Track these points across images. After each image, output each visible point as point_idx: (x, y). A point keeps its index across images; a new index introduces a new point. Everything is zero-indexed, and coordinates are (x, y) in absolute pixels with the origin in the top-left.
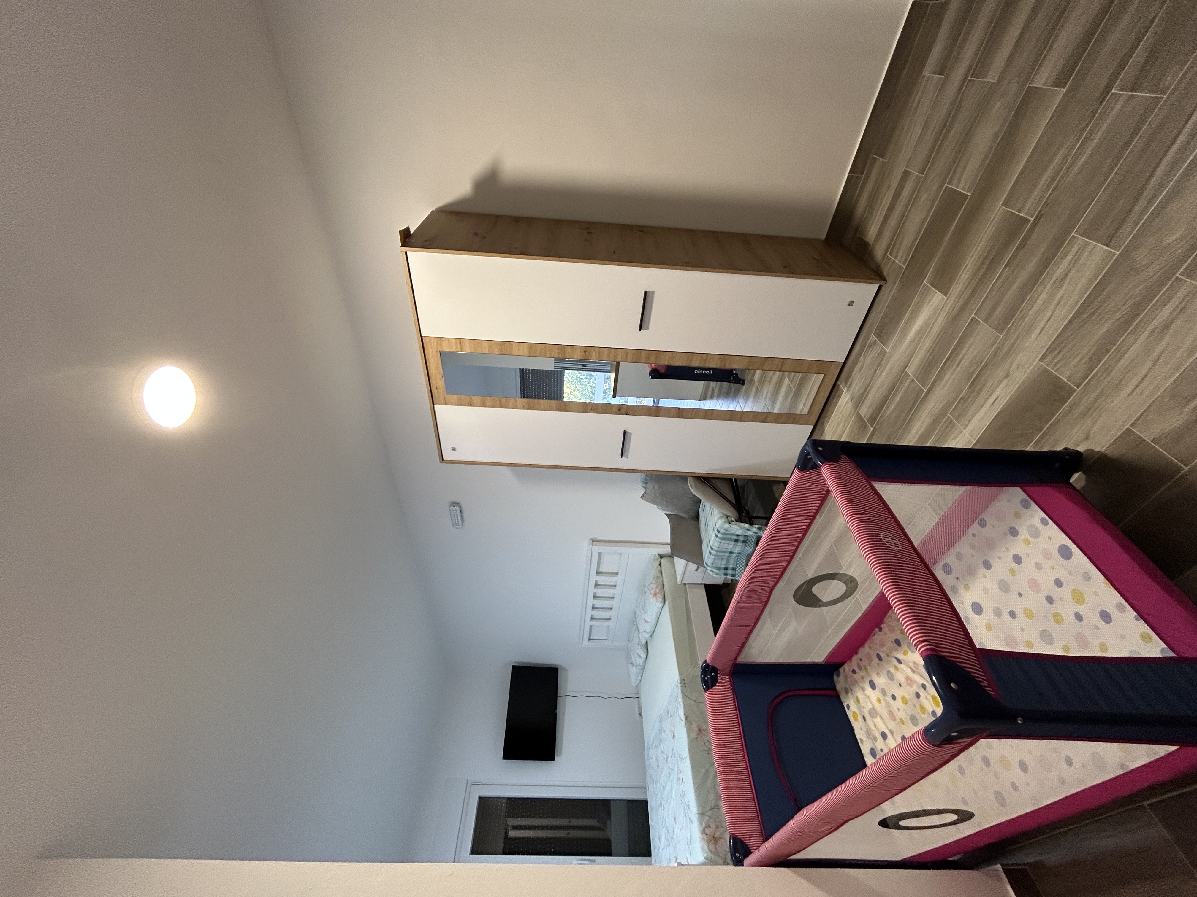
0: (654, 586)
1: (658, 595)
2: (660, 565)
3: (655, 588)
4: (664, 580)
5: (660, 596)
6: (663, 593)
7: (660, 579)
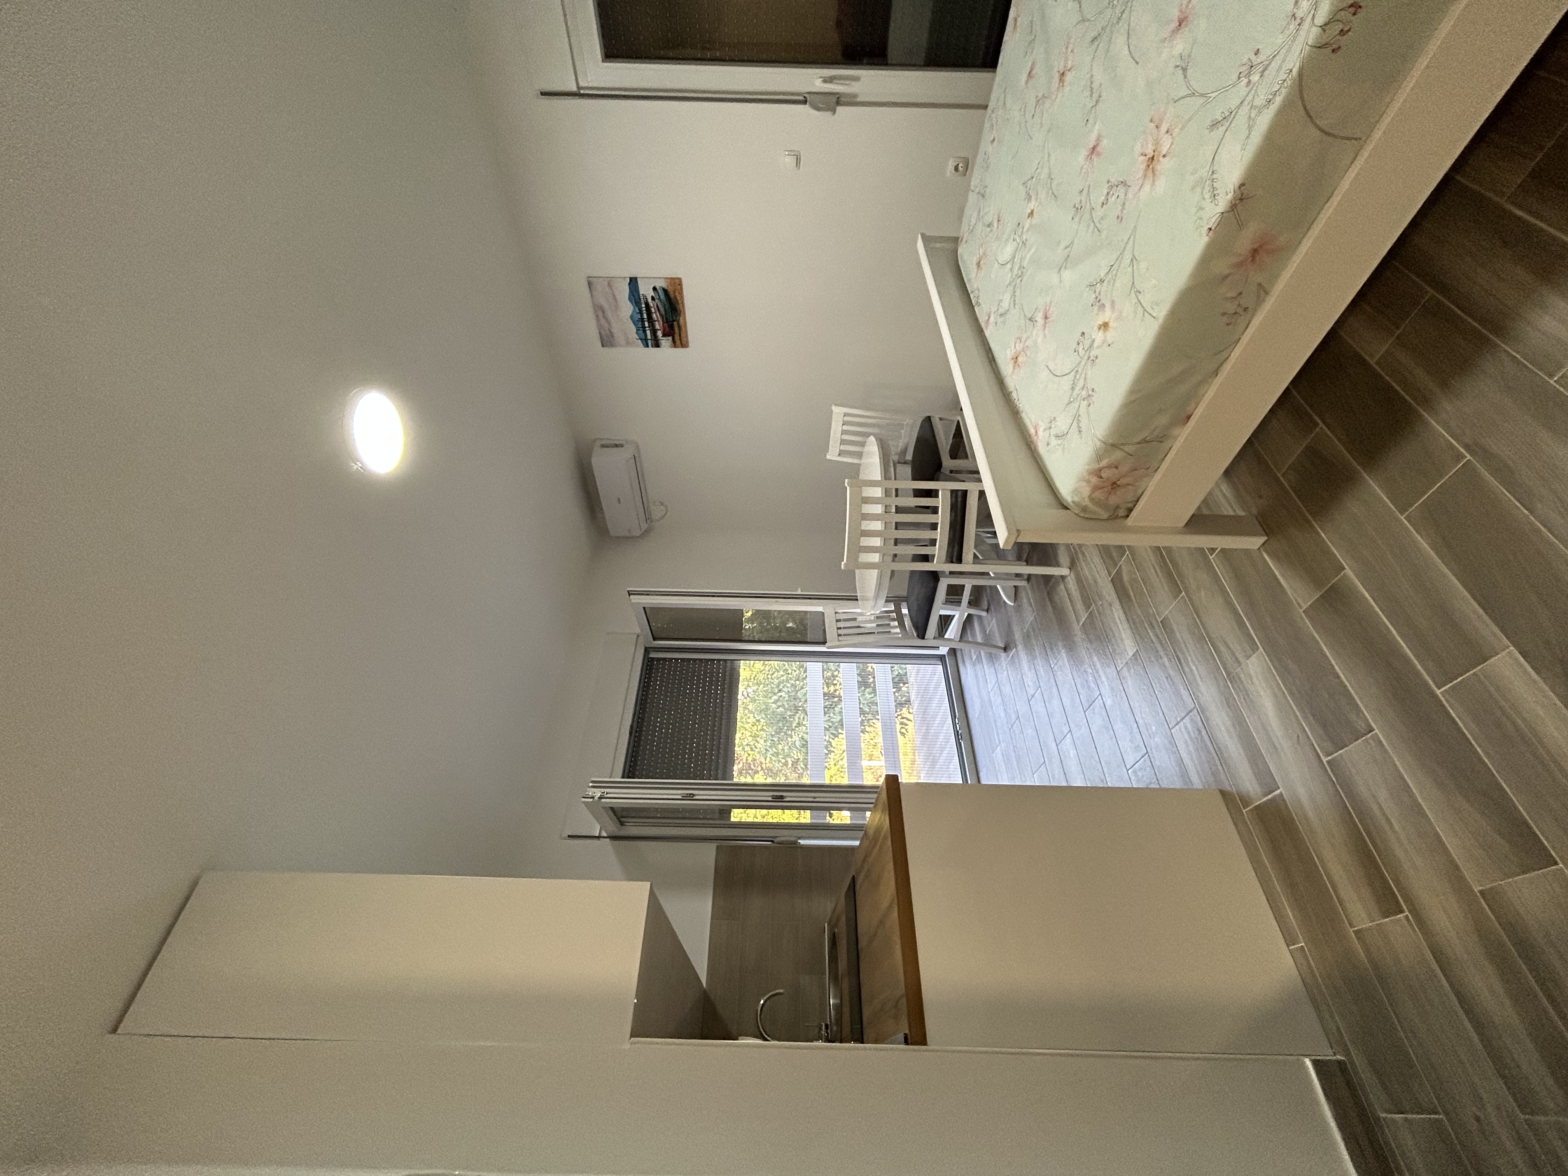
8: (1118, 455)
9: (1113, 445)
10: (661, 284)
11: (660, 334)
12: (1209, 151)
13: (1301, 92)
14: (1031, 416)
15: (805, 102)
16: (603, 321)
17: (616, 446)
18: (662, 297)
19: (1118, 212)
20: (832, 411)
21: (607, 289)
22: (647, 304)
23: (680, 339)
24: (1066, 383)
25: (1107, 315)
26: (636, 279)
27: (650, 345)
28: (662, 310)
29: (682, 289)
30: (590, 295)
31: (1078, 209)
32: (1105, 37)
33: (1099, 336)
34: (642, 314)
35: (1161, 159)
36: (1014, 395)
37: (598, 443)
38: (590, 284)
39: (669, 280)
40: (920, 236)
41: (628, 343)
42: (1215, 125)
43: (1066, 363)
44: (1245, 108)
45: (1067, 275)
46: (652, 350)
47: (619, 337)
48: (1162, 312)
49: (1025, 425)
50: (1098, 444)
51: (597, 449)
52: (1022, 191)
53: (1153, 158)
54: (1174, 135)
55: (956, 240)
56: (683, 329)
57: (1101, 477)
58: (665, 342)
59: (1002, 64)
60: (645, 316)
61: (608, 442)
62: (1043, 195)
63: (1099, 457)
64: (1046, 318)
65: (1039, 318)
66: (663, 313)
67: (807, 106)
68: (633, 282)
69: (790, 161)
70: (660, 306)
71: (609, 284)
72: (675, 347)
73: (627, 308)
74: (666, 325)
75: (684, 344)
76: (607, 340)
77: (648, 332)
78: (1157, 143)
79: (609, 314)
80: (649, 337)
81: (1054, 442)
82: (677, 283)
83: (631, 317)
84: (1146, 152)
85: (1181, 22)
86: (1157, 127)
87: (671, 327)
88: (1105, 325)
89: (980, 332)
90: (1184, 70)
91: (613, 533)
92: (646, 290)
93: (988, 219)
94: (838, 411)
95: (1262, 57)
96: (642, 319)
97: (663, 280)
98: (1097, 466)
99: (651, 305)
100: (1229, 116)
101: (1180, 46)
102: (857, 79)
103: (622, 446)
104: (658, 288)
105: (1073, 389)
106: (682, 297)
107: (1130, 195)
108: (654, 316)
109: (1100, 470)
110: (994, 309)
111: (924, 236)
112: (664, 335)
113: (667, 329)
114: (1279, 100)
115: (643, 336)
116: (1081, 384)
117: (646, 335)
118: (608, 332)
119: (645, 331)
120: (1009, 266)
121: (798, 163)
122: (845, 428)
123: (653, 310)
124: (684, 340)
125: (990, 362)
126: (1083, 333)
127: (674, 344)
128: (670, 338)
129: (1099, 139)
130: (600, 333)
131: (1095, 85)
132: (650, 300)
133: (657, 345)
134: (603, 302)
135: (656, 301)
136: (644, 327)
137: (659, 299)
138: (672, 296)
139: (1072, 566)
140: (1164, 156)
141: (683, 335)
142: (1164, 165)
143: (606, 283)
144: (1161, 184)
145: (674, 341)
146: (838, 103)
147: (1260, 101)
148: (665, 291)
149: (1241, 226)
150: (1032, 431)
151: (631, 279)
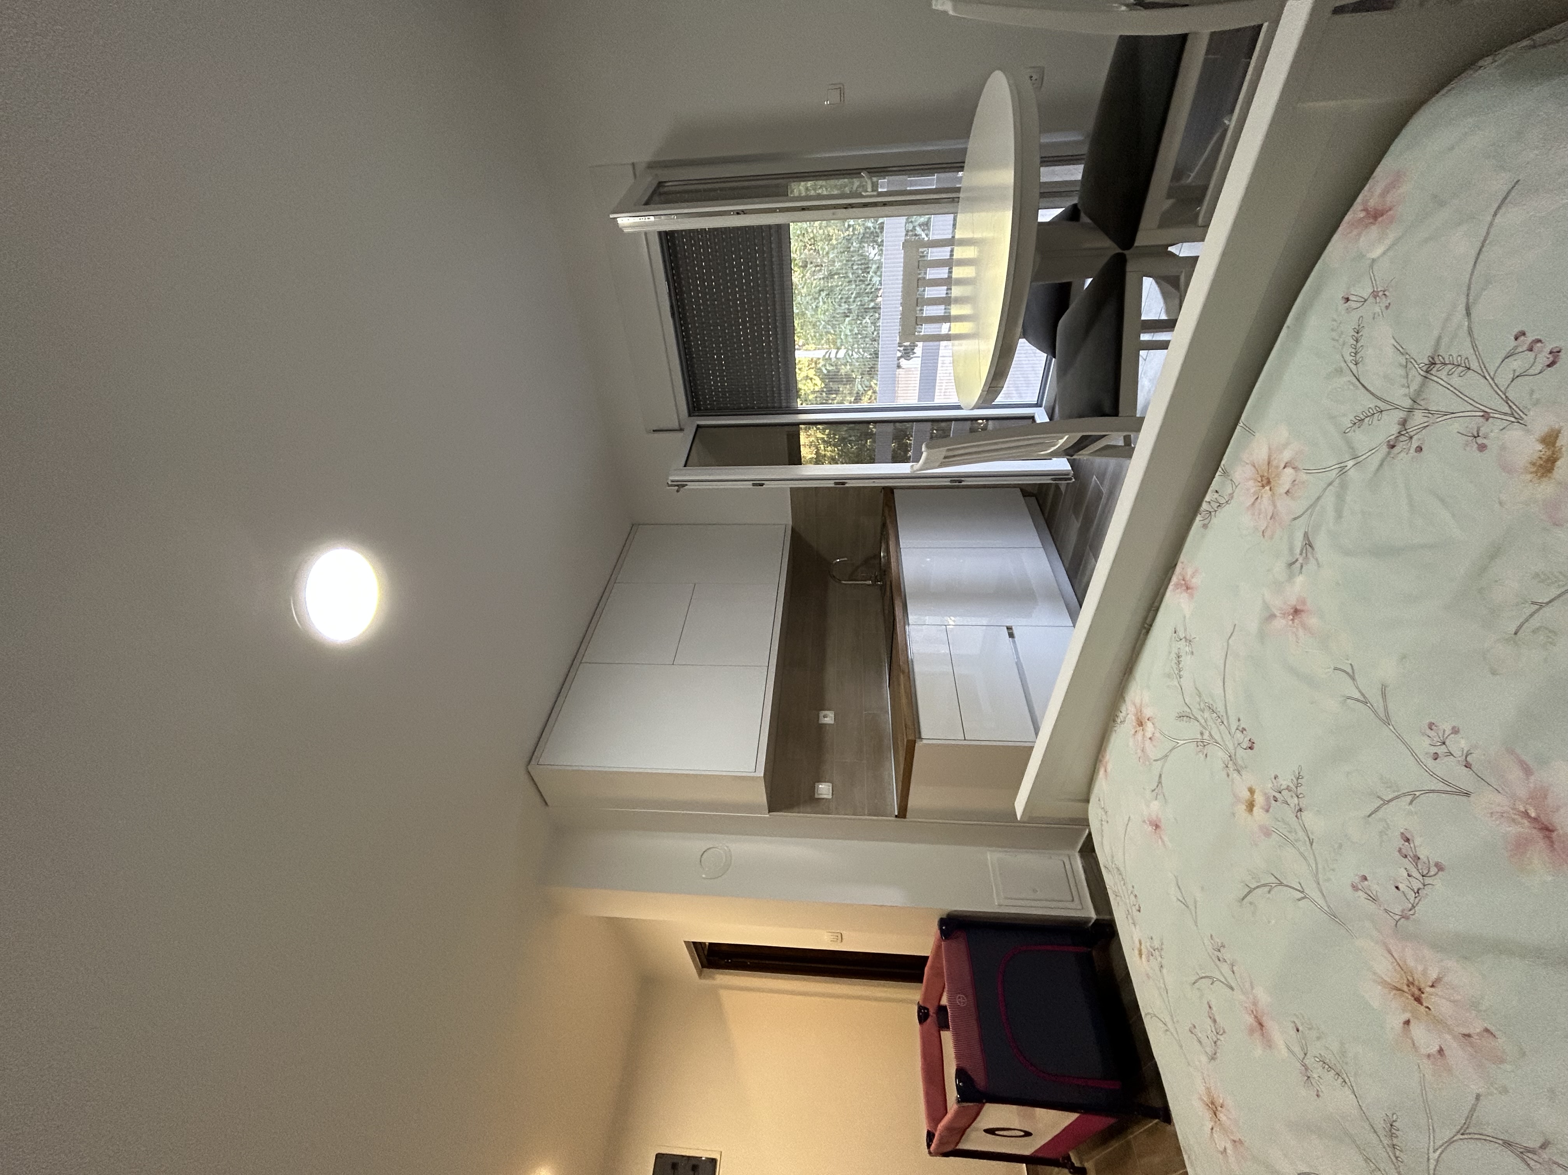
35: (1407, 1016)
53: (1418, 1000)
54: (1425, 1061)
78: (1438, 1023)
84: (1437, 990)
86: (1469, 1036)
140: (1407, 1022)
142: (1395, 1015)
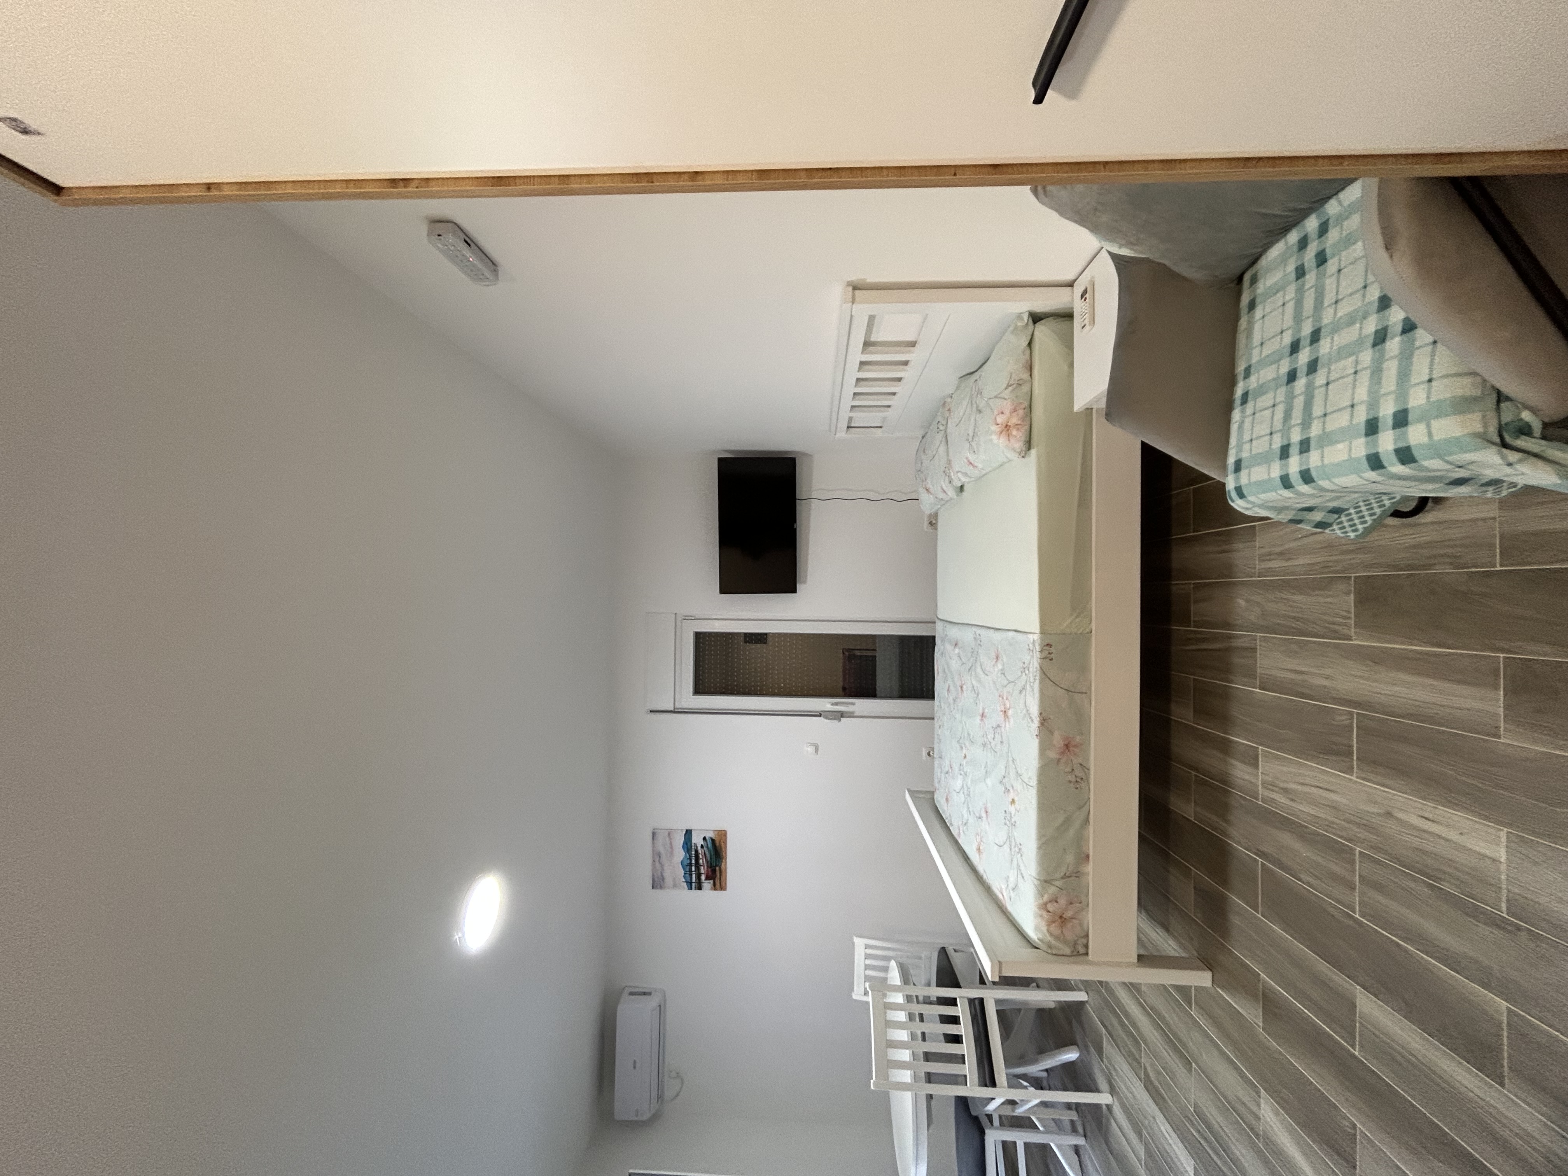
0: (1007, 406)
1: (1014, 432)
2: (1030, 344)
3: (1007, 412)
4: (1036, 391)
5: (1019, 435)
6: (1027, 427)
7: (1025, 388)
8: (1052, 890)
9: (1046, 881)
10: (710, 835)
11: (703, 877)
12: (1022, 701)
13: (1044, 673)
14: (997, 885)
15: (820, 716)
16: (657, 864)
17: (644, 994)
18: (710, 845)
19: (1000, 740)
20: (853, 943)
21: (667, 839)
22: (696, 851)
23: (720, 883)
24: (1006, 847)
25: (1012, 795)
26: (691, 830)
27: (693, 887)
28: (708, 856)
29: (726, 838)
30: (651, 844)
31: (984, 745)
32: (973, 668)
33: (1012, 809)
34: (691, 860)
36: (985, 877)
37: (627, 991)
38: (654, 834)
39: (716, 833)
40: (907, 792)
41: (675, 886)
42: (1021, 692)
43: (1002, 837)
44: (1028, 683)
45: (989, 781)
46: (695, 893)
47: (669, 881)
48: (1034, 782)
49: (995, 895)
50: (1036, 882)
51: (625, 997)
52: (958, 746)
53: (1005, 712)
54: (1008, 700)
55: (933, 793)
56: (723, 874)
57: (1049, 912)
58: (707, 885)
59: (939, 694)
60: (693, 861)
61: (636, 990)
62: (967, 743)
63: (1041, 893)
64: (987, 812)
65: (984, 815)
66: (709, 859)
67: (822, 718)
68: (689, 833)
69: (811, 749)
70: (707, 853)
71: (669, 834)
72: (715, 889)
73: (680, 854)
74: (710, 870)
75: (723, 888)
76: (657, 883)
77: (694, 876)
78: (1005, 705)
79: (664, 859)
80: (694, 880)
81: (1012, 894)
82: (723, 834)
83: (682, 862)
84: (1002, 710)
85: (997, 658)
86: (1002, 699)
87: (714, 871)
88: (1013, 801)
89: (956, 843)
90: (1004, 674)
91: (618, 1116)
92: (697, 840)
93: (947, 769)
94: (859, 943)
95: (1026, 665)
96: (690, 865)
97: (712, 832)
98: (1041, 902)
99: (700, 852)
100: (1024, 688)
101: (1000, 666)
102: (853, 704)
103: (650, 994)
104: (707, 838)
105: (1011, 849)
106: (726, 847)
107: (1003, 730)
108: (701, 861)
109: (1046, 904)
110: (960, 823)
111: (909, 790)
112: (707, 878)
113: (710, 873)
114: (1037, 678)
115: (689, 879)
116: (1013, 844)
117: (691, 878)
118: (659, 874)
119: (691, 875)
120: (961, 792)
121: (817, 750)
122: (868, 962)
123: (701, 857)
124: (723, 884)
125: (965, 860)
126: (1005, 811)
127: (715, 887)
128: (711, 881)
129: (984, 709)
130: (653, 875)
131: (975, 688)
132: (699, 848)
133: (700, 888)
134: (662, 850)
135: (705, 848)
136: (691, 871)
137: (707, 847)
138: (717, 844)
139: (1113, 1091)
140: (1009, 710)
141: (723, 879)
142: (1010, 713)
143: (667, 834)
144: (1012, 720)
145: (714, 884)
146: (842, 716)
147: (1032, 680)
148: (713, 840)
149: (1051, 732)
150: (1001, 897)
151: (687, 830)
